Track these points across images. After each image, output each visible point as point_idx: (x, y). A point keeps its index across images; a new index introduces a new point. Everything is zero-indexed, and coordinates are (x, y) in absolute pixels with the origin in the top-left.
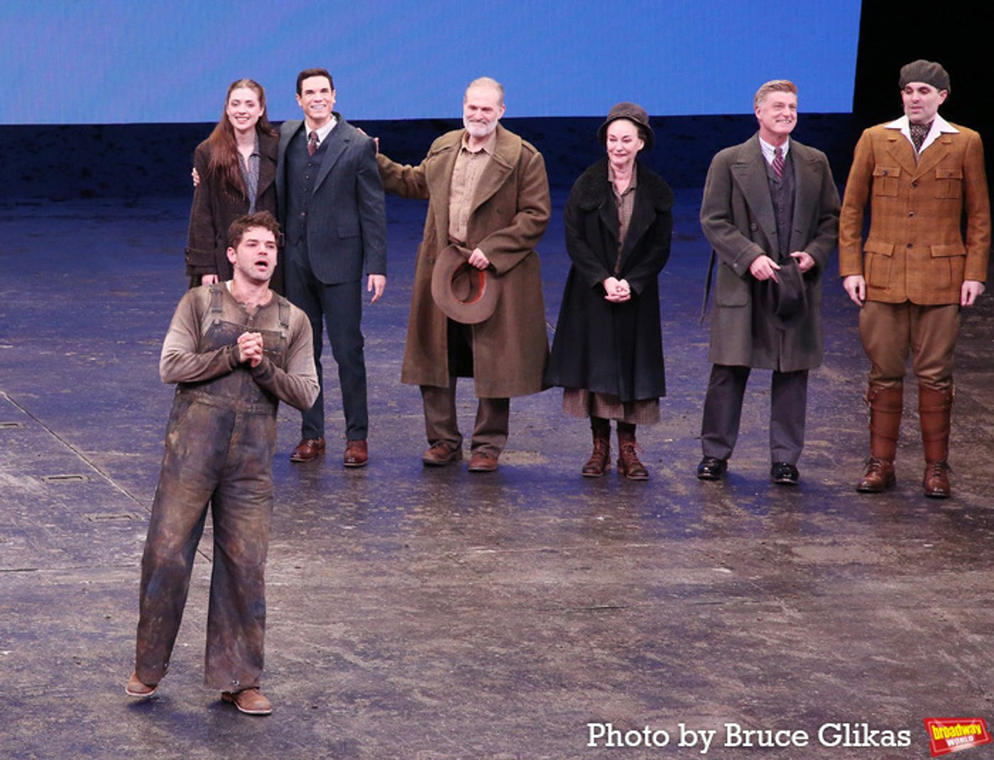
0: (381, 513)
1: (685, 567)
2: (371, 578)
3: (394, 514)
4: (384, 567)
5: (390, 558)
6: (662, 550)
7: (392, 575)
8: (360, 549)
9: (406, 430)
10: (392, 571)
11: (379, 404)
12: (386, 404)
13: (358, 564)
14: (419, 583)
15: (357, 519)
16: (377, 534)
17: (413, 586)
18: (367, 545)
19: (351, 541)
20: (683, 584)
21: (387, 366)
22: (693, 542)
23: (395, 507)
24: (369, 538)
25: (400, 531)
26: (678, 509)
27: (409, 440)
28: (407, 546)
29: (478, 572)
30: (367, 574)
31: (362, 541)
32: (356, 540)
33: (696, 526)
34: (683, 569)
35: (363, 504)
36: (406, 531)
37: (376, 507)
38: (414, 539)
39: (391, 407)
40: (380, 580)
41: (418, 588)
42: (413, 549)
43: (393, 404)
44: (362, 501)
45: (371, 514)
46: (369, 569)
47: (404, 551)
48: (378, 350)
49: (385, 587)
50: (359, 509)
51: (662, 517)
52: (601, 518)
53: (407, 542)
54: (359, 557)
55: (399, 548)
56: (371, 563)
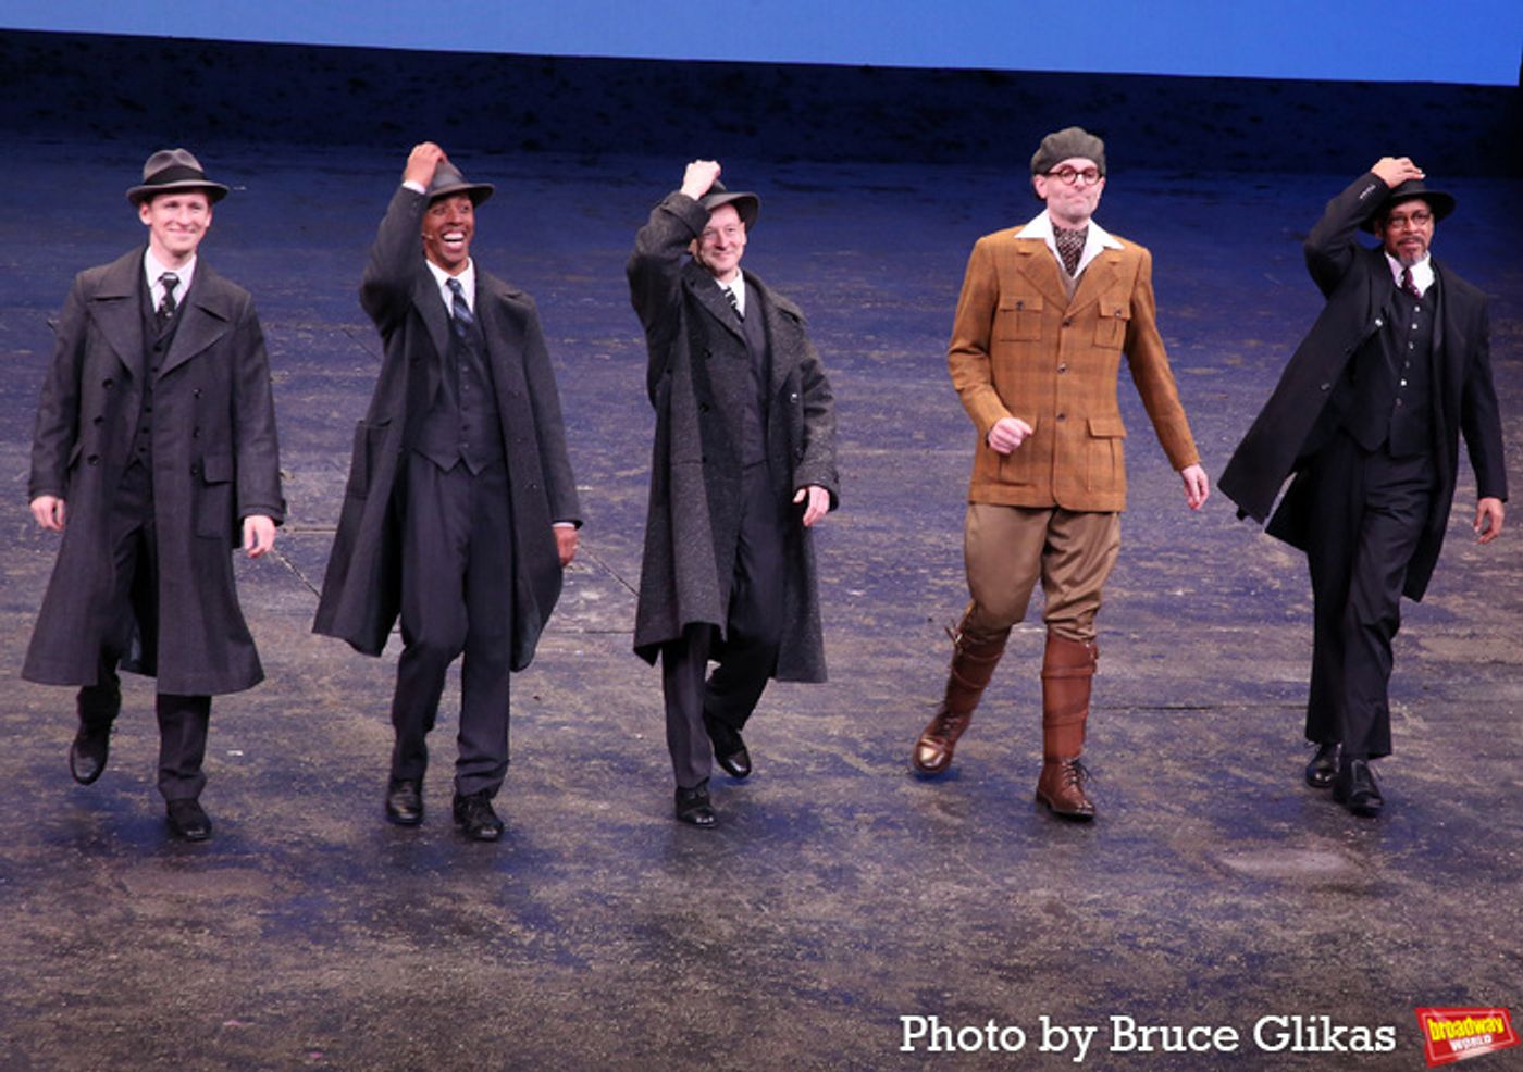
0: (898, 575)
1: (1284, 659)
2: (883, 659)
3: (914, 577)
4: (900, 646)
5: (907, 634)
6: (1256, 636)
7: (909, 656)
8: (870, 621)
9: (935, 470)
10: (909, 651)
11: (902, 434)
12: (910, 435)
13: (866, 640)
15: (867, 582)
16: (891, 602)
17: (936, 671)
18: (879, 617)
19: (859, 610)
20: (1279, 682)
21: (914, 386)
22: (1296, 627)
23: (916, 568)
24: (880, 607)
25: (922, 600)
26: (1277, 584)
27: (938, 483)
28: (930, 620)
29: (1021, 656)
30: (877, 654)
31: (874, 611)
32: (865, 609)
33: (1299, 607)
34: (1280, 662)
35: (876, 563)
36: (930, 600)
37: (893, 568)
38: (940, 611)
39: (917, 441)
40: (896, 662)
42: (939, 624)
43: (919, 436)
44: (875, 559)
45: (886, 576)
46: (881, 646)
47: (926, 626)
48: (901, 365)
49: (899, 671)
50: (870, 569)
51: (1257, 596)
52: (1180, 593)
53: (931, 615)
54: (868, 631)
55: (921, 621)
56: (883, 639)
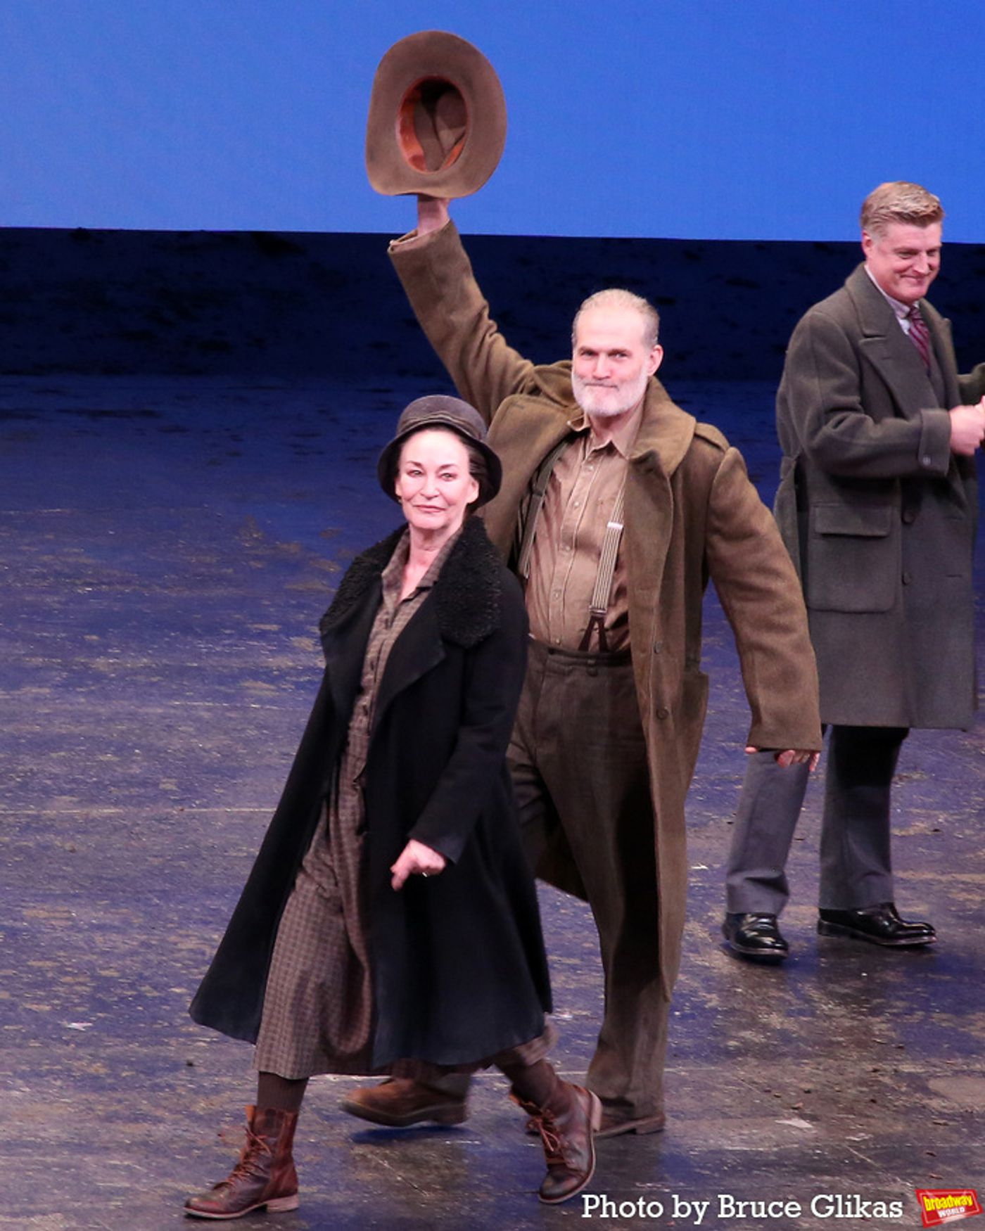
0: (140, 997)
1: (726, 1116)
2: (120, 1126)
3: (164, 1001)
4: (145, 1106)
5: (155, 1088)
6: (683, 1082)
7: (158, 1120)
8: (98, 1068)
9: (193, 837)
10: (159, 1113)
11: (143, 784)
12: (156, 785)
13: (93, 1097)
14: (213, 1137)
15: (94, 1010)
16: (133, 1038)
17: (200, 1143)
18: (113, 1062)
19: (81, 1052)
20: (721, 1152)
21: (160, 711)
22: (742, 1064)
23: (168, 986)
24: (114, 1047)
25: (179, 1035)
26: (714, 1001)
27: (199, 855)
28: (190, 1064)
29: (327, 1118)
30: (109, 1118)
31: (103, 1053)
32: (91, 1050)
33: (747, 1034)
34: (721, 1122)
35: (107, 979)
36: (189, 1035)
37: (132, 986)
38: (206, 1050)
39: (166, 792)
40: (140, 1129)
41: (209, 1147)
42: (203, 1071)
43: (168, 785)
44: (104, 973)
45: (122, 999)
46: (115, 1107)
47: (183, 1075)
48: (141, 679)
49: (145, 1144)
50: (97, 989)
51: (684, 1017)
52: (566, 1016)
53: (191, 1057)
54: (94, 1084)
55: (175, 1067)
56: (118, 1095)
